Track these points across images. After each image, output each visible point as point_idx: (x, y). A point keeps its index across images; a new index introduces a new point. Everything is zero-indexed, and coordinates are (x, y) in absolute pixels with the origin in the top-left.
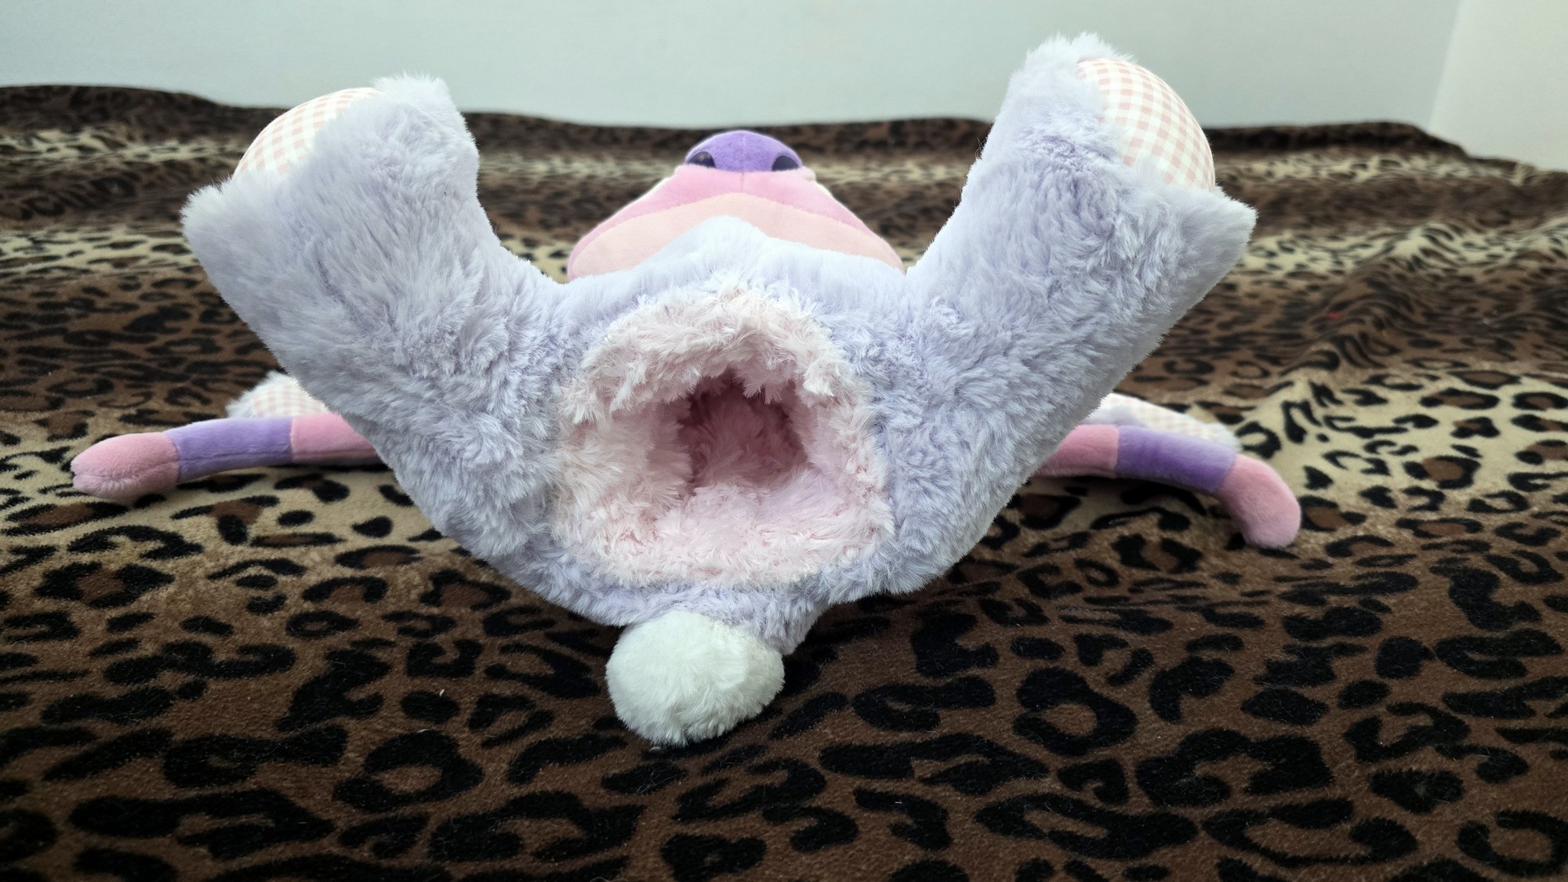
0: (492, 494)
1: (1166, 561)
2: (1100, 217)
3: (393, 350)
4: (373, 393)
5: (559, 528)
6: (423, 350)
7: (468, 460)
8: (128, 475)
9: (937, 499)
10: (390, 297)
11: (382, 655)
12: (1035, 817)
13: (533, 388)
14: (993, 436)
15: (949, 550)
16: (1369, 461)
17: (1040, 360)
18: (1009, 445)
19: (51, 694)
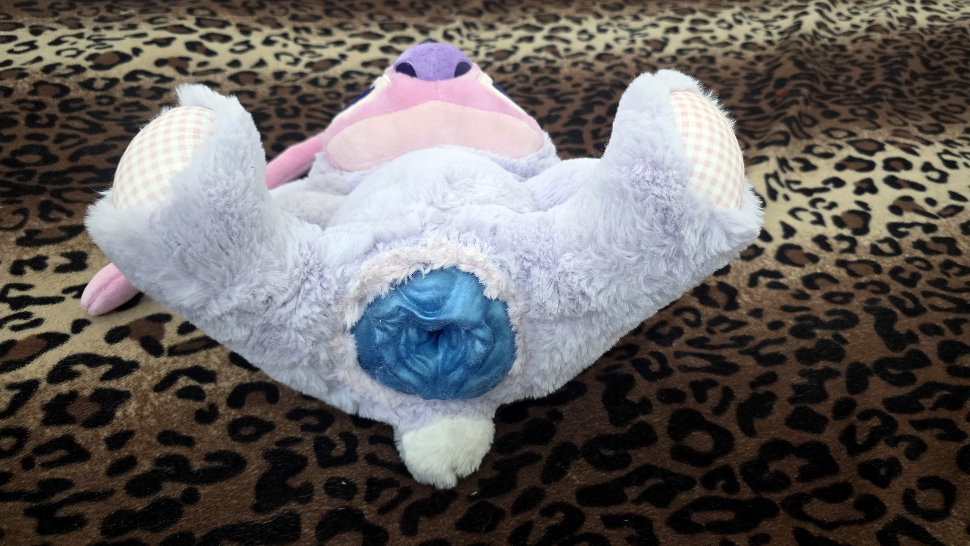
1: (722, 299)
11: (298, 450)
12: (696, 517)
16: (814, 214)
19: (98, 513)
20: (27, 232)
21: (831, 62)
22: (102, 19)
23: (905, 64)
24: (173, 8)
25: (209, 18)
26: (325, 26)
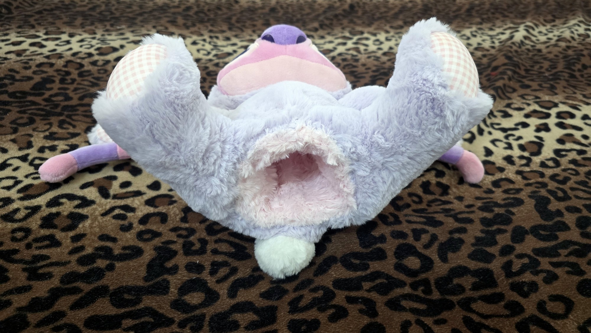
0: (216, 204)
1: (438, 190)
2: (441, 112)
3: (180, 160)
4: (172, 174)
5: (238, 209)
6: (191, 159)
7: (208, 194)
8: (62, 174)
10: (178, 142)
11: (173, 247)
12: (404, 303)
13: (231, 168)
14: (394, 179)
16: (506, 143)
17: (414, 157)
18: (400, 182)
19: (60, 272)
20: (50, 133)
21: (531, 58)
22: (107, 30)
23: (579, 60)
24: (145, 26)
25: (164, 31)
26: (227, 36)
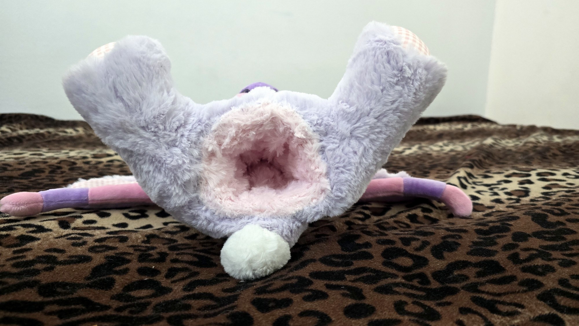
0: (177, 178)
1: (426, 222)
2: (397, 63)
3: (141, 120)
4: (132, 138)
5: (202, 195)
6: (152, 120)
7: (168, 164)
8: (23, 204)
9: (346, 175)
10: (140, 100)
11: (128, 257)
12: (397, 289)
13: (193, 136)
14: (365, 148)
15: (352, 196)
16: (491, 193)
17: (381, 117)
18: (371, 151)
21: (503, 153)
23: (549, 151)
